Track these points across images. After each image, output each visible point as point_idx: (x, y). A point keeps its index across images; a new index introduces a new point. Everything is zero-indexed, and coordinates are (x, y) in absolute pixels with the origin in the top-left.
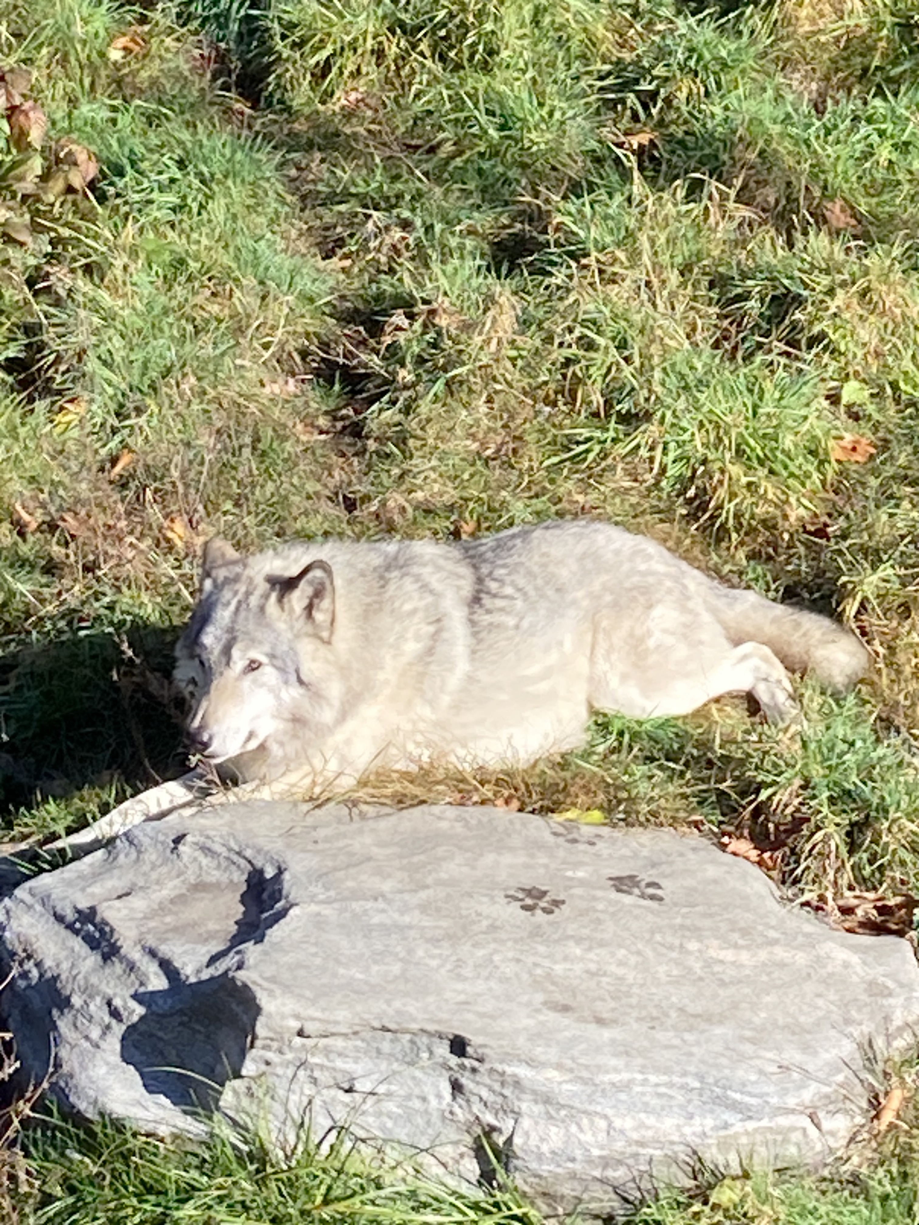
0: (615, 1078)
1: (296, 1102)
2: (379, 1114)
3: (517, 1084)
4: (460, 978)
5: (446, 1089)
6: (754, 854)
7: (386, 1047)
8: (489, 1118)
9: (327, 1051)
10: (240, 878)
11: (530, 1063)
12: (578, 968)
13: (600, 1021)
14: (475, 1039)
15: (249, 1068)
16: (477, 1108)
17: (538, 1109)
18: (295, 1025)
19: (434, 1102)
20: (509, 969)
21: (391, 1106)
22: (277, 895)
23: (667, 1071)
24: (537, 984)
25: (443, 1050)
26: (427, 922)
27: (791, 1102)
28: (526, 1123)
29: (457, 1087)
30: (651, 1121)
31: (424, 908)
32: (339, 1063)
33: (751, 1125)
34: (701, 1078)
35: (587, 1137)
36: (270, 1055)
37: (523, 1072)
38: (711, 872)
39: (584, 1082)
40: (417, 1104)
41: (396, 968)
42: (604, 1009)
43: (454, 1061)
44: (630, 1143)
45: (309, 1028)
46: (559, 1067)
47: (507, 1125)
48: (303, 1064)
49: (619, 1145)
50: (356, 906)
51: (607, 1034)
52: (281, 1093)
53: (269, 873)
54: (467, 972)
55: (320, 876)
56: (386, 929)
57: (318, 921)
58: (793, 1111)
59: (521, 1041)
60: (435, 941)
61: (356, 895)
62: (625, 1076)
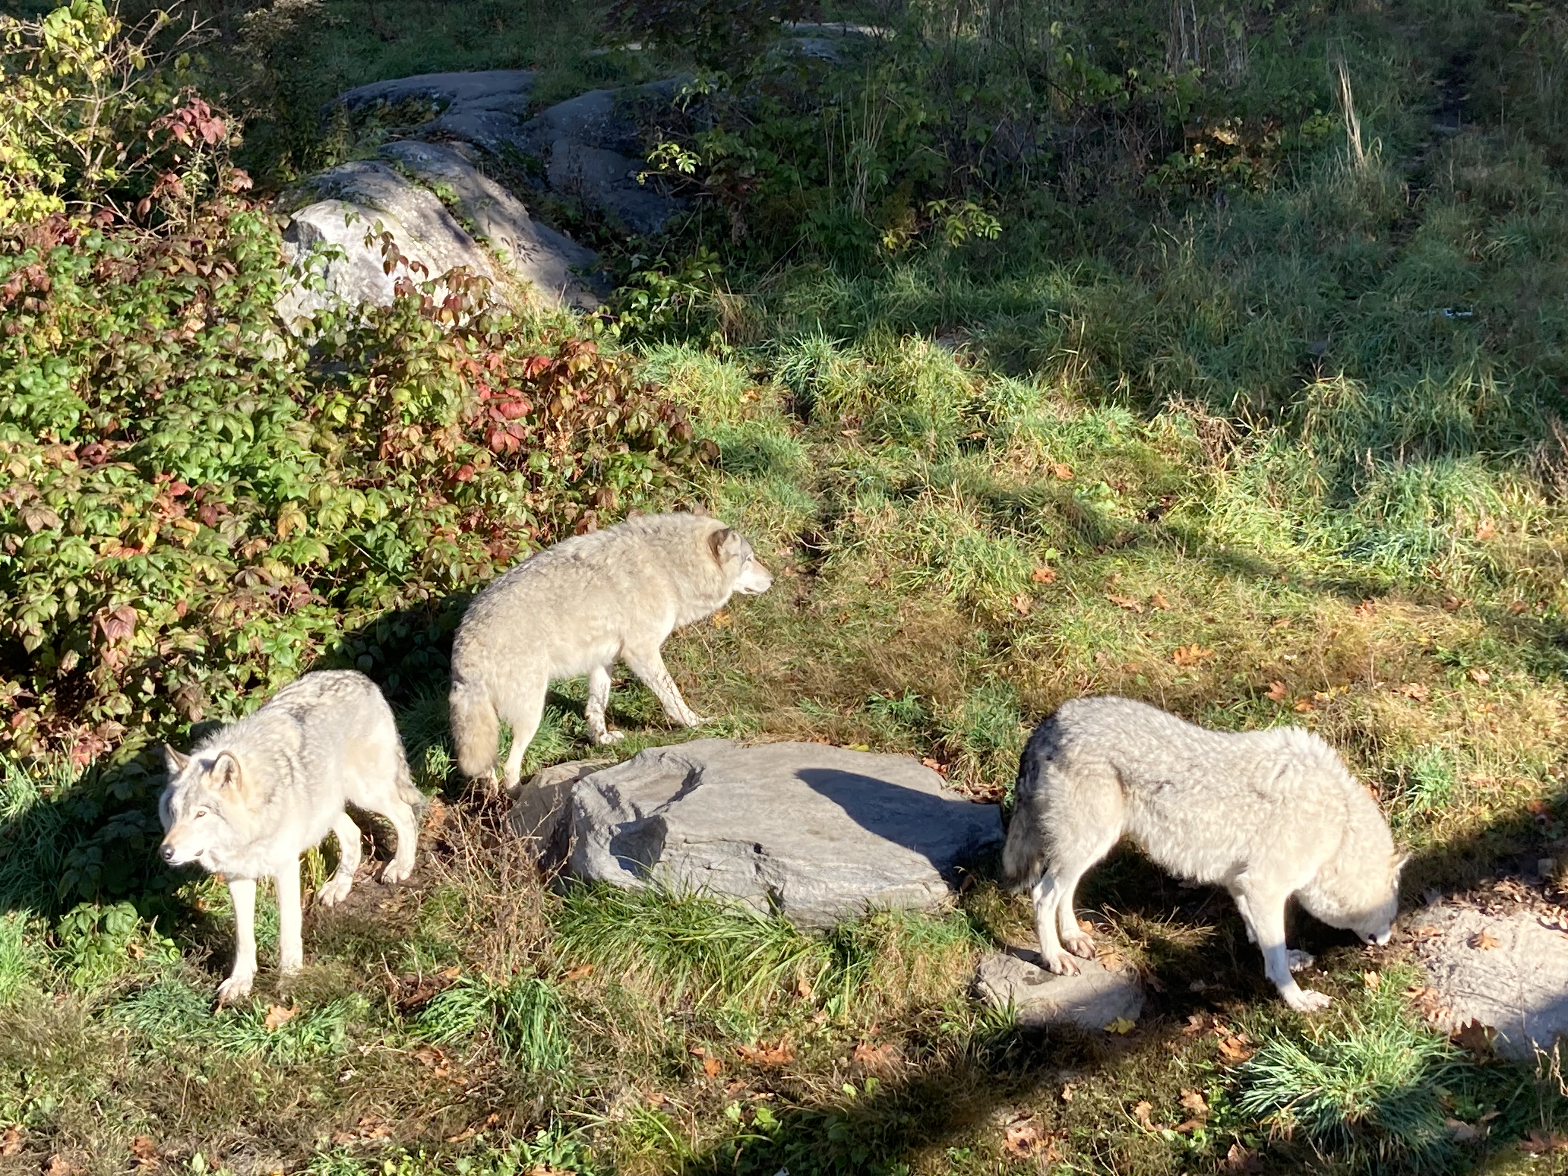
0: (831, 864)
1: (684, 873)
2: (723, 880)
3: (784, 866)
4: (770, 818)
5: (753, 869)
6: (937, 766)
7: (726, 848)
8: (773, 883)
9: (699, 850)
10: (685, 773)
11: (790, 856)
12: (828, 815)
13: (832, 839)
14: (765, 845)
15: (663, 857)
16: (767, 878)
17: (794, 878)
18: (683, 837)
19: (748, 875)
20: (793, 815)
21: (728, 876)
22: (698, 780)
23: (857, 862)
24: (806, 822)
25: (751, 850)
26: (763, 793)
27: (915, 877)
28: (789, 885)
29: (758, 868)
30: (846, 885)
31: (762, 787)
32: (704, 856)
33: (894, 888)
34: (872, 865)
35: (816, 892)
36: (673, 852)
37: (787, 861)
38: (911, 773)
39: (816, 866)
40: (740, 875)
41: (740, 813)
42: (835, 834)
43: (756, 855)
44: (836, 895)
45: (690, 839)
46: (804, 859)
47: (780, 886)
48: (687, 856)
49: (831, 896)
50: (730, 785)
51: (832, 844)
52: (678, 870)
53: (698, 770)
54: (775, 815)
55: (718, 772)
56: (741, 796)
57: (710, 792)
58: (914, 882)
59: (788, 847)
60: (763, 802)
61: (733, 780)
62: (836, 864)
